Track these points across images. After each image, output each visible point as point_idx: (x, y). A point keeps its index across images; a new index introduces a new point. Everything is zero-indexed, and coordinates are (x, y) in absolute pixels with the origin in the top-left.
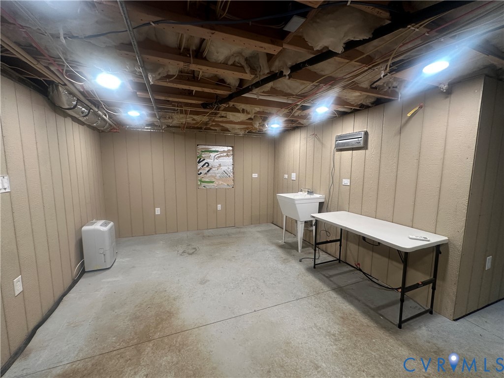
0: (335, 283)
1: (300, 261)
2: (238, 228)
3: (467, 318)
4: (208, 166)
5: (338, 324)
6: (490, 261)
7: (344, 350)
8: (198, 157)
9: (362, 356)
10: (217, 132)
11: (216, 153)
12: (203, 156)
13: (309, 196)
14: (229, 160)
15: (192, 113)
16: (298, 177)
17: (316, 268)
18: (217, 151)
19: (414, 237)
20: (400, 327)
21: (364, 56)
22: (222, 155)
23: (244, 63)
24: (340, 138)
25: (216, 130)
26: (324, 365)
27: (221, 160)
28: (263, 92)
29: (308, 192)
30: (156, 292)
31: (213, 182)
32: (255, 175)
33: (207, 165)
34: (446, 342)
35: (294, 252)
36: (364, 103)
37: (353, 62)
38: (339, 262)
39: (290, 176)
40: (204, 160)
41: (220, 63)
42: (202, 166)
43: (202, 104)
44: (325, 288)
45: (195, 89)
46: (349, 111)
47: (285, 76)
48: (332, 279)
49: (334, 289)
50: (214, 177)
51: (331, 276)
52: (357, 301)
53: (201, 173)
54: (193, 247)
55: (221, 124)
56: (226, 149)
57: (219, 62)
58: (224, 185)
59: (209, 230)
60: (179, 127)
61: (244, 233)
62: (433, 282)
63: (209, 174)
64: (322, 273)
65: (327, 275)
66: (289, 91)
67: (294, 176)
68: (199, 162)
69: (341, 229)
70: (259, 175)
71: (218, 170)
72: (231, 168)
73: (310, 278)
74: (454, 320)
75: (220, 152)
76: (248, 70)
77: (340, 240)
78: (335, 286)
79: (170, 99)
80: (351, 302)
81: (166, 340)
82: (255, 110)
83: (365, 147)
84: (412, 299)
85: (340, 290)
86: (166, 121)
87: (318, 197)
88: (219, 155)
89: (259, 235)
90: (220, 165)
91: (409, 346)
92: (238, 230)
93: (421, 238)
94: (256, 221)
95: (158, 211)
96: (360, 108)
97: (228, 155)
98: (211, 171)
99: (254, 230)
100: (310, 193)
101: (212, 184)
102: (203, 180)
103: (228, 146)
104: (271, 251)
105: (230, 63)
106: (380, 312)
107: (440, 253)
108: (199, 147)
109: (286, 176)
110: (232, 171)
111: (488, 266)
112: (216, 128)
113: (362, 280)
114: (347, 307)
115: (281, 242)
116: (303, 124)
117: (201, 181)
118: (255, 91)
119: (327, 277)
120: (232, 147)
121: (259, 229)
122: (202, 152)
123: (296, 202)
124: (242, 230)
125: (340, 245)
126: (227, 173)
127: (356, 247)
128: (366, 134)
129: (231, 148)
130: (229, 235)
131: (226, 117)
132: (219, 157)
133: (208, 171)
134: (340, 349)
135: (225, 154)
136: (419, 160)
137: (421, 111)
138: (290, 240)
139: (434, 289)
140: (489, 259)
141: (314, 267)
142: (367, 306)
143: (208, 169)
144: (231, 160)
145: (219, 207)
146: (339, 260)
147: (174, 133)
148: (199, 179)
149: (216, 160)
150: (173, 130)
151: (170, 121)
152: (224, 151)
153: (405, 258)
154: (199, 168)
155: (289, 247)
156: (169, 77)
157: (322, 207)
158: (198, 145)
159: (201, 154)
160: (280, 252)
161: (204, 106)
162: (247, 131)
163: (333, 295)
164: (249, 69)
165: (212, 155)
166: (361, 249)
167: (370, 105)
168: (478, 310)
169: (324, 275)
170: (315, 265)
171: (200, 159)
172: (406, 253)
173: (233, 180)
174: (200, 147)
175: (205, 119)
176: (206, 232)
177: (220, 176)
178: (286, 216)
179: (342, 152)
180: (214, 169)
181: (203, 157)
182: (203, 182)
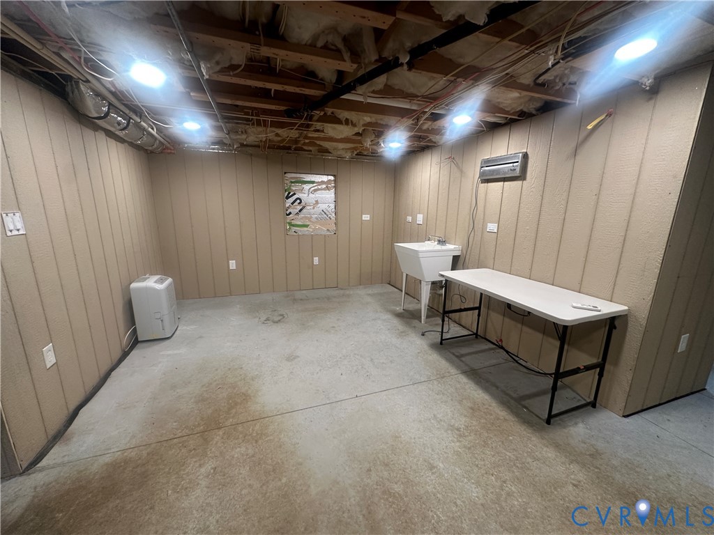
0: (467, 365)
1: (423, 335)
2: (342, 289)
3: (642, 414)
4: (300, 203)
5: (465, 416)
6: (686, 341)
7: (469, 448)
8: (286, 191)
9: (493, 456)
10: (312, 155)
11: (311, 185)
12: (294, 188)
13: (439, 247)
14: (329, 195)
15: (274, 124)
16: (426, 219)
17: (443, 345)
18: (313, 182)
19: (580, 305)
20: (548, 422)
21: (523, 30)
22: (319, 187)
23: (341, 46)
24: (487, 162)
25: (311, 151)
26: (441, 465)
27: (319, 195)
28: (373, 92)
29: (439, 241)
30: (229, 369)
31: (307, 226)
32: (366, 217)
33: (298, 201)
34: (608, 442)
35: (415, 322)
36: (525, 110)
37: (506, 42)
38: (476, 337)
39: (414, 219)
40: (294, 194)
41: (306, 45)
42: (292, 204)
43: (285, 111)
44: (453, 371)
45: (274, 87)
46: (503, 122)
47: (402, 64)
48: (463, 359)
49: (464, 372)
50: (309, 219)
51: (463, 356)
52: (494, 388)
53: (290, 213)
54: (280, 313)
55: (318, 142)
56: (325, 178)
57: (304, 43)
58: (323, 230)
59: (304, 292)
60: (259, 146)
61: (349, 296)
62: (601, 366)
63: (301, 215)
64: (453, 351)
65: (457, 354)
66: (412, 90)
67: (420, 219)
68: (288, 197)
69: (481, 294)
70: (372, 218)
71: (314, 208)
72: (332, 206)
73: (434, 357)
74: (624, 416)
75: (317, 183)
76: (347, 56)
77: (479, 308)
78: (466, 368)
79: (239, 103)
80: (486, 389)
81: (240, 428)
82: (364, 120)
83: (522, 176)
84: (569, 387)
85: (474, 374)
86: (239, 137)
87: (453, 248)
88: (316, 188)
89: (369, 299)
90: (317, 202)
91: (557, 446)
92: (342, 292)
93: (589, 307)
94: (366, 280)
95: (233, 264)
96: (519, 116)
97: (327, 188)
98: (304, 211)
99: (361, 292)
100: (441, 242)
101: (305, 229)
102: (293, 222)
103: (328, 175)
104: (384, 320)
105: (320, 44)
106: (523, 403)
107: (615, 328)
108: (287, 175)
109: (409, 219)
110: (333, 210)
111: (682, 347)
112: (311, 148)
113: (504, 361)
114: (479, 395)
115: (399, 309)
116: (435, 143)
117: (290, 224)
118: (361, 89)
119: (457, 356)
120: (334, 176)
121: (370, 292)
122: (292, 182)
123: (421, 255)
124: (348, 292)
125: (479, 315)
126: (328, 213)
127: (501, 317)
128: (525, 156)
129: (332, 178)
130: (328, 298)
131: (323, 131)
132: (315, 190)
133: (300, 211)
134: (465, 447)
135: (324, 186)
136: (598, 195)
137: (609, 119)
138: (412, 306)
139: (601, 375)
140: (685, 338)
141: (441, 343)
142: (508, 395)
143: (299, 208)
144: (333, 195)
145: (316, 260)
146: (476, 334)
147: (251, 155)
148: (288, 221)
149: (311, 195)
150: (250, 150)
151: (244, 136)
152: (323, 182)
153: (563, 333)
154: (287, 205)
155: (409, 316)
156: (233, 67)
157: (456, 263)
158: (285, 173)
159: (290, 186)
160: (396, 322)
161: (288, 114)
162: (356, 153)
163: (463, 379)
164: (349, 54)
165: (306, 187)
166: (507, 320)
167: (534, 112)
168: (660, 405)
169: (454, 354)
170: (442, 340)
171: (289, 193)
172: (565, 327)
173: (336, 224)
174: (289, 175)
175: (294, 134)
176: (299, 295)
177: (316, 218)
178: (407, 275)
179: (489, 184)
180: (308, 208)
181: (293, 191)
182: (294, 226)
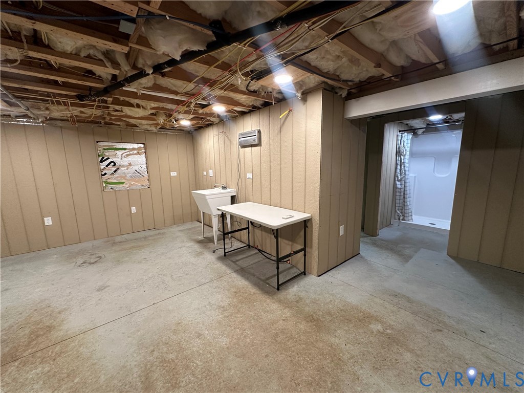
0: (239, 266)
1: (214, 252)
2: (158, 230)
3: (329, 273)
4: (114, 166)
5: (230, 298)
6: (343, 229)
7: (228, 317)
8: (99, 156)
9: (241, 317)
10: (121, 128)
11: (124, 151)
12: (107, 154)
13: (223, 191)
14: (142, 159)
15: (73, 104)
16: (215, 173)
17: (226, 256)
18: (125, 149)
20: (278, 289)
21: (220, 62)
22: (131, 153)
23: (101, 57)
24: (244, 135)
25: (119, 125)
26: (207, 332)
27: (131, 159)
28: (144, 88)
29: (223, 187)
31: (123, 183)
32: (173, 174)
33: (113, 164)
34: (307, 292)
35: (211, 245)
36: (255, 105)
37: (212, 68)
38: (249, 247)
39: (208, 173)
40: (108, 158)
41: (71, 54)
42: (107, 166)
43: (76, 95)
44: (229, 271)
45: (60, 79)
47: (148, 74)
48: (237, 263)
49: (236, 271)
50: (124, 178)
51: (237, 261)
52: (252, 277)
53: (105, 174)
54: (98, 255)
55: (124, 119)
56: (136, 146)
57: (69, 52)
58: (138, 186)
59: (123, 236)
60: (68, 120)
61: (163, 234)
62: (304, 250)
63: (116, 175)
64: (231, 259)
65: (234, 260)
67: (211, 173)
68: (102, 161)
69: (248, 221)
70: (179, 174)
71: (127, 169)
72: (145, 167)
73: (222, 267)
74: (318, 276)
75: (128, 149)
76: (108, 64)
77: (248, 228)
78: (238, 268)
80: (247, 279)
82: (150, 105)
83: (259, 144)
85: (243, 272)
86: (42, 112)
87: (231, 191)
88: (127, 153)
89: (179, 234)
90: (130, 164)
91: (280, 301)
92: (158, 232)
94: (178, 220)
95: (48, 221)
96: (252, 108)
97: (138, 153)
98: (119, 171)
99: (175, 229)
100: (224, 188)
101: (122, 185)
102: (109, 181)
103: (138, 143)
104: (188, 247)
105: (83, 54)
106: (267, 281)
107: (307, 227)
108: (99, 143)
109: (205, 173)
110: (146, 170)
111: (342, 233)
112: (119, 123)
113: (262, 259)
114: (241, 282)
115: (201, 238)
116: (213, 122)
117: (106, 183)
118: (136, 83)
119: (234, 262)
120: (144, 144)
121: (181, 228)
122: (105, 149)
123: (207, 197)
124: (162, 231)
125: (249, 233)
126: (140, 172)
127: (260, 232)
128: (259, 132)
129: (142, 146)
130: (145, 238)
131: (122, 111)
132: (128, 155)
133: (115, 171)
134: (225, 317)
135: (135, 152)
136: (292, 154)
137: (291, 113)
138: (208, 235)
139: (305, 255)
140: (342, 228)
141: (225, 255)
142: (259, 279)
143: (114, 169)
144: (144, 159)
145: (134, 210)
146: (249, 245)
147: (61, 127)
148: (104, 180)
149: (124, 159)
150: (59, 123)
151: (47, 112)
152: (134, 149)
153: (277, 233)
154: (102, 167)
155: (206, 242)
157: (233, 200)
158: (97, 142)
159: (103, 152)
160: (197, 247)
161: (81, 98)
162: (159, 127)
163: (234, 275)
164: (110, 64)
165: (119, 153)
166: (263, 233)
167: (260, 106)
168: (337, 266)
169: (232, 261)
170: (225, 253)
171: (103, 158)
172: (277, 230)
173: (148, 180)
174: (101, 144)
175: (98, 112)
176: (118, 239)
177: (131, 177)
178: (203, 212)
179: (245, 149)
180: (122, 169)
181: (106, 156)
182: (109, 183)
